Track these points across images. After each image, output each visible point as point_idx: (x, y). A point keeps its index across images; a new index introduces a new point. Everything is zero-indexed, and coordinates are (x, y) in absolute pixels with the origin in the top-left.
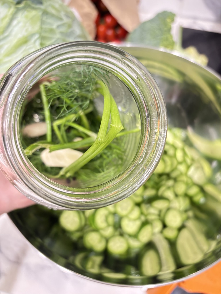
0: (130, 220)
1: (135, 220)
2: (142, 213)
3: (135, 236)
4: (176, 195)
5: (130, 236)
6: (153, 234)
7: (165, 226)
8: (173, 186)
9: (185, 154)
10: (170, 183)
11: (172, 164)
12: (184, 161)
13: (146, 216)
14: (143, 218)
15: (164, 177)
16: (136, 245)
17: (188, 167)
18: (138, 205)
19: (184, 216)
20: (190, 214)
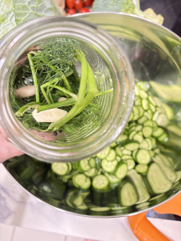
0: (108, 161)
1: (112, 161)
2: (117, 155)
3: (113, 174)
4: (144, 138)
5: (109, 173)
6: (128, 171)
7: (137, 163)
8: (142, 131)
9: (149, 102)
10: (139, 128)
11: (139, 113)
12: (149, 108)
13: (121, 157)
14: (119, 159)
15: (134, 124)
16: (115, 180)
17: (153, 113)
18: (114, 148)
19: (152, 154)
20: (157, 151)
